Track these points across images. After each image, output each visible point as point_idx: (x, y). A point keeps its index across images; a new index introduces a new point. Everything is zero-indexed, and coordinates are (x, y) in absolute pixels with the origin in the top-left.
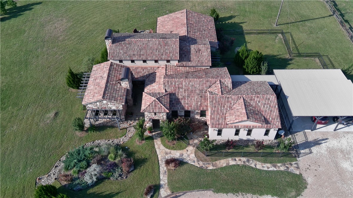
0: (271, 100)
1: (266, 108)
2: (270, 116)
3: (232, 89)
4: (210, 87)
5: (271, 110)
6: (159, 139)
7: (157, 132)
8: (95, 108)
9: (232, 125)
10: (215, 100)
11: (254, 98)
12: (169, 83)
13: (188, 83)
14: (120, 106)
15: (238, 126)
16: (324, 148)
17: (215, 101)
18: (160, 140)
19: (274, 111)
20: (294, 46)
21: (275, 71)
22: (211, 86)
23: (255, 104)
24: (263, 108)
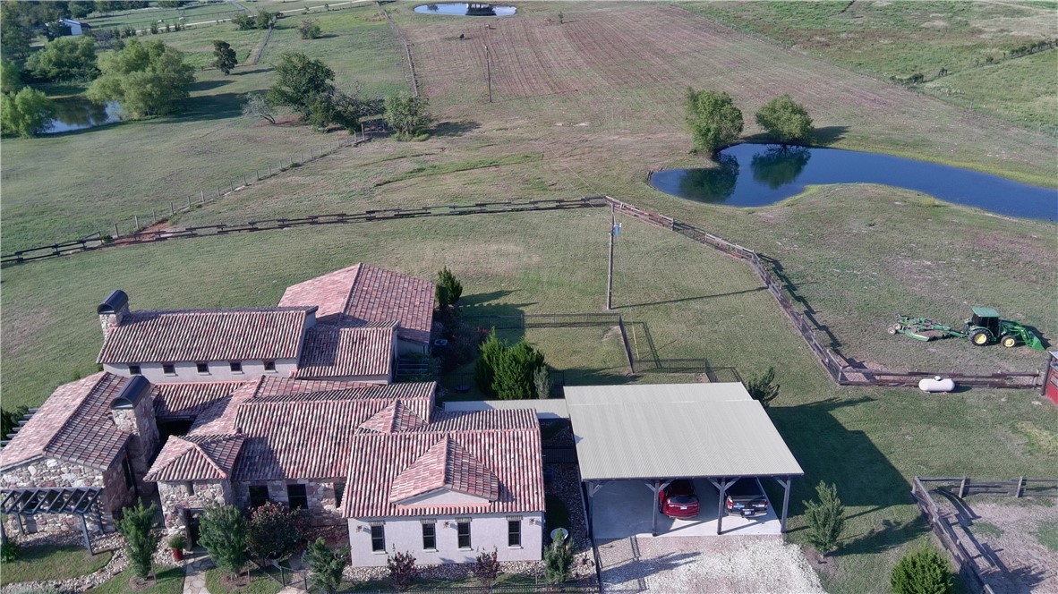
0: (524, 440)
1: (508, 462)
2: (517, 481)
3: (427, 422)
4: (367, 419)
5: (521, 465)
6: (202, 575)
7: (201, 558)
8: (23, 485)
9: (405, 508)
10: (371, 446)
11: (479, 437)
12: (255, 413)
13: (307, 411)
14: (97, 477)
15: (425, 510)
16: (681, 577)
17: (369, 449)
18: (204, 577)
19: (529, 467)
20: (649, 349)
21: (566, 389)
22: (371, 416)
23: (479, 451)
24: (500, 463)
